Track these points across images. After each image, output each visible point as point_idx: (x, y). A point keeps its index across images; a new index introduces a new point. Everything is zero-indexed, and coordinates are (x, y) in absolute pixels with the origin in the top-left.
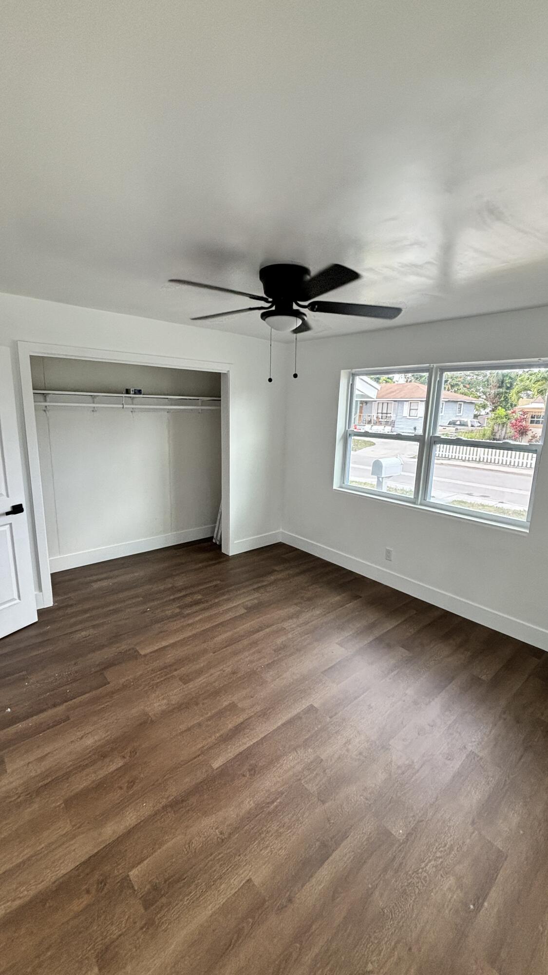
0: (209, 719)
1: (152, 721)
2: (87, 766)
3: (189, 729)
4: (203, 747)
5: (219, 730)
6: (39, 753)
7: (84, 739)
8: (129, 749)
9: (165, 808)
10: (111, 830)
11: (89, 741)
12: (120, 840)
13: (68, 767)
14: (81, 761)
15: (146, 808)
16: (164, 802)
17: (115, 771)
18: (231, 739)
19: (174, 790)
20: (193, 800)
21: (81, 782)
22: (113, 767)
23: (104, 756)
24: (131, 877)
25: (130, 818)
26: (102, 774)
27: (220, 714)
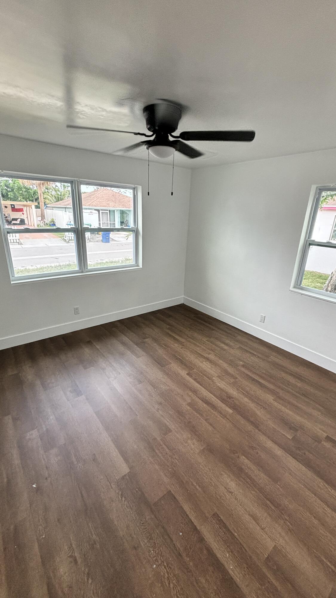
0: (202, 415)
1: (208, 446)
2: (251, 479)
3: (211, 425)
4: (222, 417)
5: (209, 410)
6: (252, 525)
7: (232, 490)
8: (233, 455)
9: (259, 430)
10: (279, 452)
11: (232, 485)
12: (280, 445)
13: (256, 492)
14: (249, 484)
15: (262, 438)
16: (257, 431)
17: (249, 460)
18: (213, 405)
19: (250, 427)
20: (252, 419)
21: (261, 478)
22: (246, 461)
23: (241, 470)
24: (292, 437)
25: (269, 444)
26: (253, 467)
27: (197, 410)
